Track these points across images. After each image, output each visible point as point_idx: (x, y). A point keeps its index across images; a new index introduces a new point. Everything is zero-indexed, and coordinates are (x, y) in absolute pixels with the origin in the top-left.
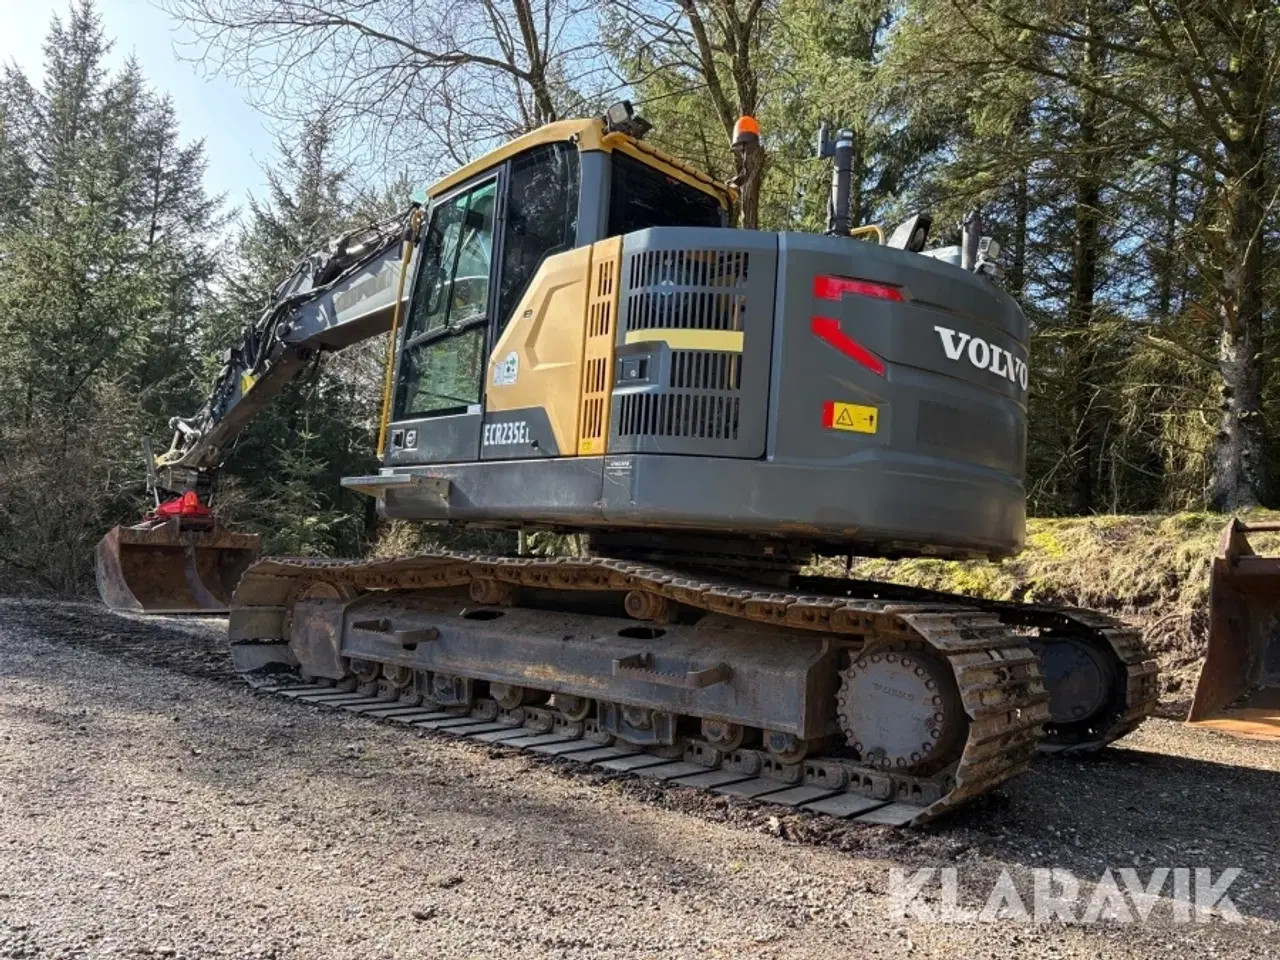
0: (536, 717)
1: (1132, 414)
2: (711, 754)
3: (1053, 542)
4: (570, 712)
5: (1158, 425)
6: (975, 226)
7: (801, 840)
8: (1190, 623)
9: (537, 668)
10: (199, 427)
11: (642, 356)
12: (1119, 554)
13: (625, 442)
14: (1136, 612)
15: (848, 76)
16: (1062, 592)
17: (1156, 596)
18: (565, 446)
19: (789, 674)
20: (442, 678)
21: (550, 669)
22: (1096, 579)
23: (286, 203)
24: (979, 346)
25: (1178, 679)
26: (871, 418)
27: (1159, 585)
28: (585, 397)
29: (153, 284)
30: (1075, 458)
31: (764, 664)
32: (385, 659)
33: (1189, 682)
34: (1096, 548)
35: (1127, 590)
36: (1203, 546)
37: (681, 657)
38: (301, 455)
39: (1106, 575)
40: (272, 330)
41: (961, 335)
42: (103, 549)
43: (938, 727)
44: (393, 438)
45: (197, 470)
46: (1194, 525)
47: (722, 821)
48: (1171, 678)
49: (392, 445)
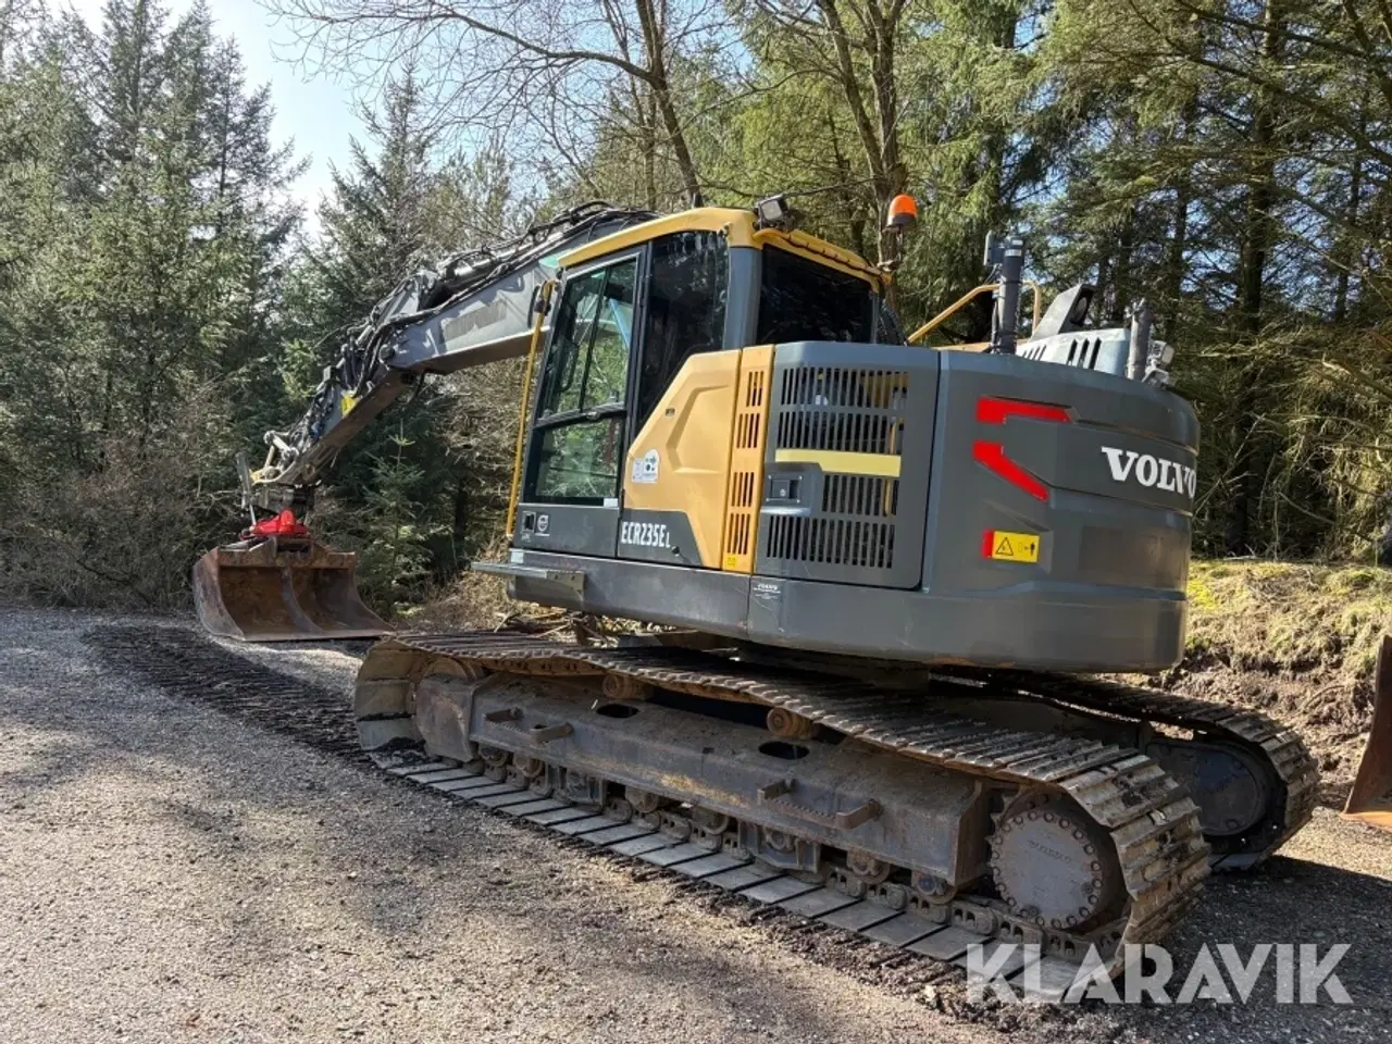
0: (673, 824)
1: (1299, 446)
2: (856, 884)
3: (1204, 593)
4: (709, 826)
5: (1327, 458)
6: (1146, 315)
7: (957, 1014)
8: (1351, 696)
9: (675, 778)
10: (295, 445)
11: (792, 476)
12: (1278, 612)
13: (774, 565)
14: (1294, 678)
15: (998, 65)
16: (1212, 651)
17: (1316, 662)
18: (709, 559)
19: (941, 818)
20: (574, 774)
21: (689, 782)
22: (1251, 638)
23: (371, 172)
24: (1148, 463)
25: (1335, 757)
26: (1033, 547)
27: (1320, 650)
28: (731, 510)
29: (235, 265)
30: (1232, 485)
31: (914, 804)
32: (516, 749)
33: (1348, 760)
34: (1252, 602)
35: (1285, 653)
36: (1372, 609)
37: (827, 787)
38: (395, 462)
39: (1263, 635)
40: (375, 351)
41: (1129, 454)
42: (201, 570)
43: (1096, 893)
44: (524, 521)
45: (292, 487)
46: (1362, 583)
47: (876, 984)
48: (1328, 755)
49: (523, 529)
